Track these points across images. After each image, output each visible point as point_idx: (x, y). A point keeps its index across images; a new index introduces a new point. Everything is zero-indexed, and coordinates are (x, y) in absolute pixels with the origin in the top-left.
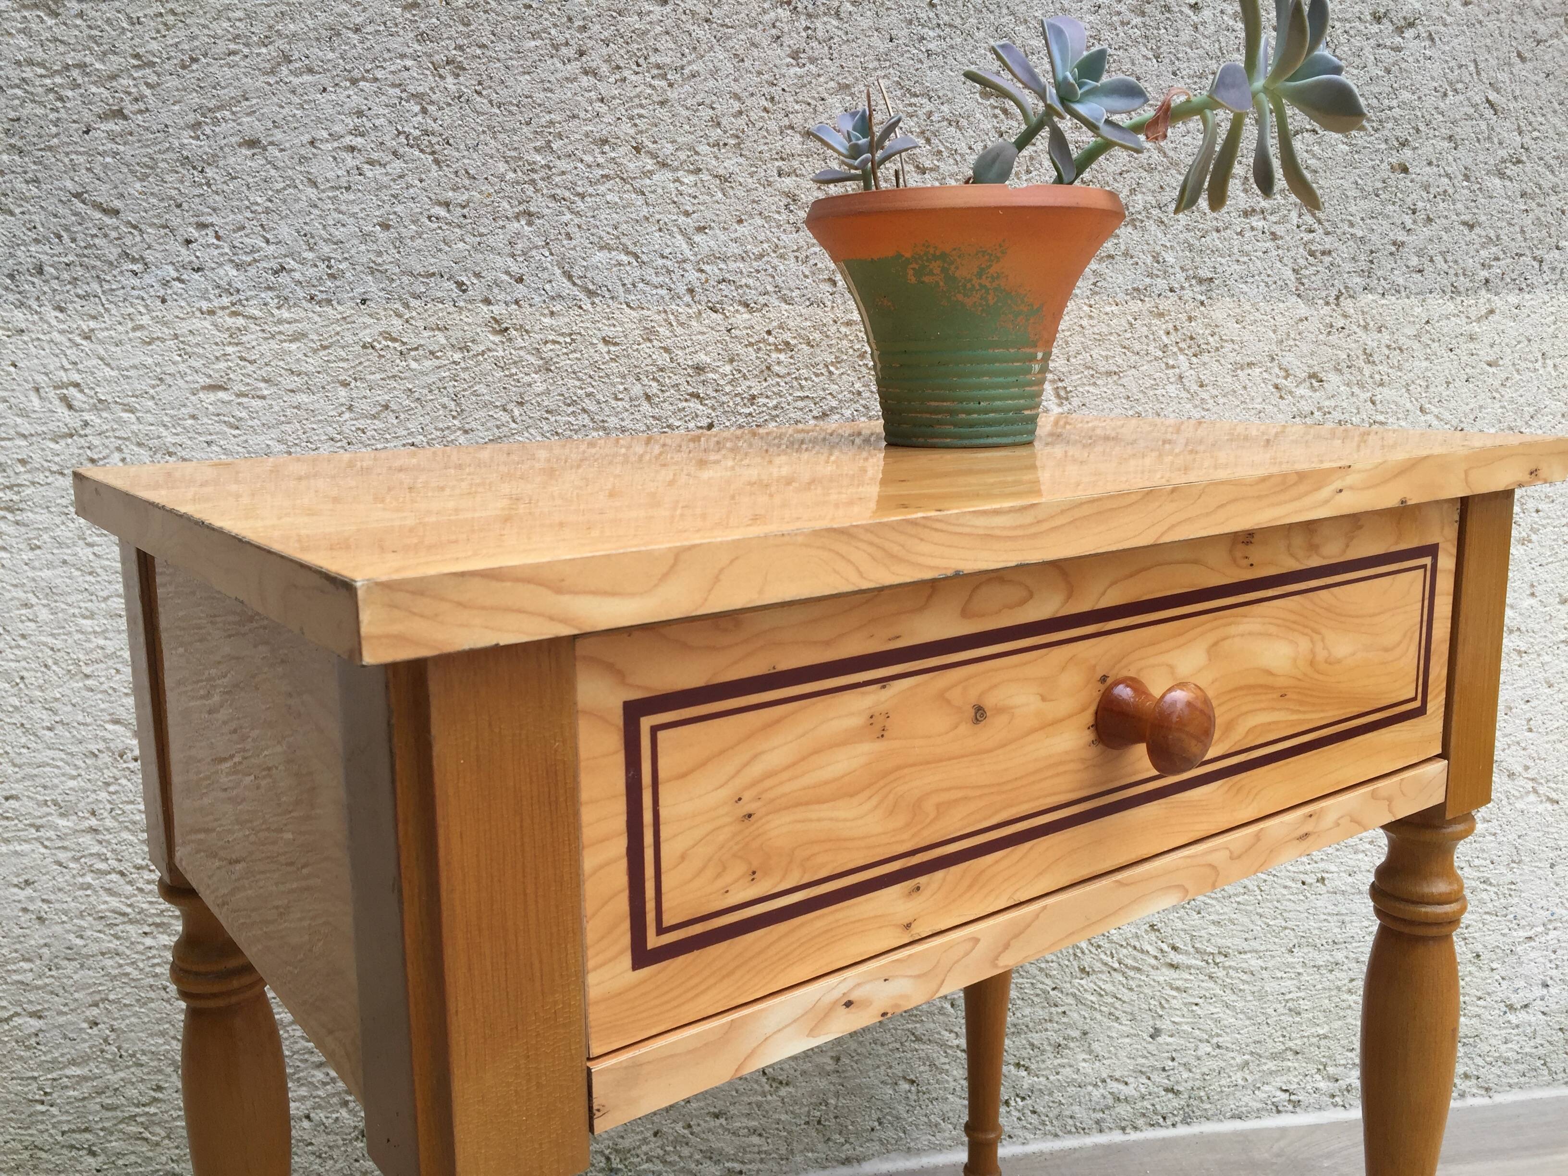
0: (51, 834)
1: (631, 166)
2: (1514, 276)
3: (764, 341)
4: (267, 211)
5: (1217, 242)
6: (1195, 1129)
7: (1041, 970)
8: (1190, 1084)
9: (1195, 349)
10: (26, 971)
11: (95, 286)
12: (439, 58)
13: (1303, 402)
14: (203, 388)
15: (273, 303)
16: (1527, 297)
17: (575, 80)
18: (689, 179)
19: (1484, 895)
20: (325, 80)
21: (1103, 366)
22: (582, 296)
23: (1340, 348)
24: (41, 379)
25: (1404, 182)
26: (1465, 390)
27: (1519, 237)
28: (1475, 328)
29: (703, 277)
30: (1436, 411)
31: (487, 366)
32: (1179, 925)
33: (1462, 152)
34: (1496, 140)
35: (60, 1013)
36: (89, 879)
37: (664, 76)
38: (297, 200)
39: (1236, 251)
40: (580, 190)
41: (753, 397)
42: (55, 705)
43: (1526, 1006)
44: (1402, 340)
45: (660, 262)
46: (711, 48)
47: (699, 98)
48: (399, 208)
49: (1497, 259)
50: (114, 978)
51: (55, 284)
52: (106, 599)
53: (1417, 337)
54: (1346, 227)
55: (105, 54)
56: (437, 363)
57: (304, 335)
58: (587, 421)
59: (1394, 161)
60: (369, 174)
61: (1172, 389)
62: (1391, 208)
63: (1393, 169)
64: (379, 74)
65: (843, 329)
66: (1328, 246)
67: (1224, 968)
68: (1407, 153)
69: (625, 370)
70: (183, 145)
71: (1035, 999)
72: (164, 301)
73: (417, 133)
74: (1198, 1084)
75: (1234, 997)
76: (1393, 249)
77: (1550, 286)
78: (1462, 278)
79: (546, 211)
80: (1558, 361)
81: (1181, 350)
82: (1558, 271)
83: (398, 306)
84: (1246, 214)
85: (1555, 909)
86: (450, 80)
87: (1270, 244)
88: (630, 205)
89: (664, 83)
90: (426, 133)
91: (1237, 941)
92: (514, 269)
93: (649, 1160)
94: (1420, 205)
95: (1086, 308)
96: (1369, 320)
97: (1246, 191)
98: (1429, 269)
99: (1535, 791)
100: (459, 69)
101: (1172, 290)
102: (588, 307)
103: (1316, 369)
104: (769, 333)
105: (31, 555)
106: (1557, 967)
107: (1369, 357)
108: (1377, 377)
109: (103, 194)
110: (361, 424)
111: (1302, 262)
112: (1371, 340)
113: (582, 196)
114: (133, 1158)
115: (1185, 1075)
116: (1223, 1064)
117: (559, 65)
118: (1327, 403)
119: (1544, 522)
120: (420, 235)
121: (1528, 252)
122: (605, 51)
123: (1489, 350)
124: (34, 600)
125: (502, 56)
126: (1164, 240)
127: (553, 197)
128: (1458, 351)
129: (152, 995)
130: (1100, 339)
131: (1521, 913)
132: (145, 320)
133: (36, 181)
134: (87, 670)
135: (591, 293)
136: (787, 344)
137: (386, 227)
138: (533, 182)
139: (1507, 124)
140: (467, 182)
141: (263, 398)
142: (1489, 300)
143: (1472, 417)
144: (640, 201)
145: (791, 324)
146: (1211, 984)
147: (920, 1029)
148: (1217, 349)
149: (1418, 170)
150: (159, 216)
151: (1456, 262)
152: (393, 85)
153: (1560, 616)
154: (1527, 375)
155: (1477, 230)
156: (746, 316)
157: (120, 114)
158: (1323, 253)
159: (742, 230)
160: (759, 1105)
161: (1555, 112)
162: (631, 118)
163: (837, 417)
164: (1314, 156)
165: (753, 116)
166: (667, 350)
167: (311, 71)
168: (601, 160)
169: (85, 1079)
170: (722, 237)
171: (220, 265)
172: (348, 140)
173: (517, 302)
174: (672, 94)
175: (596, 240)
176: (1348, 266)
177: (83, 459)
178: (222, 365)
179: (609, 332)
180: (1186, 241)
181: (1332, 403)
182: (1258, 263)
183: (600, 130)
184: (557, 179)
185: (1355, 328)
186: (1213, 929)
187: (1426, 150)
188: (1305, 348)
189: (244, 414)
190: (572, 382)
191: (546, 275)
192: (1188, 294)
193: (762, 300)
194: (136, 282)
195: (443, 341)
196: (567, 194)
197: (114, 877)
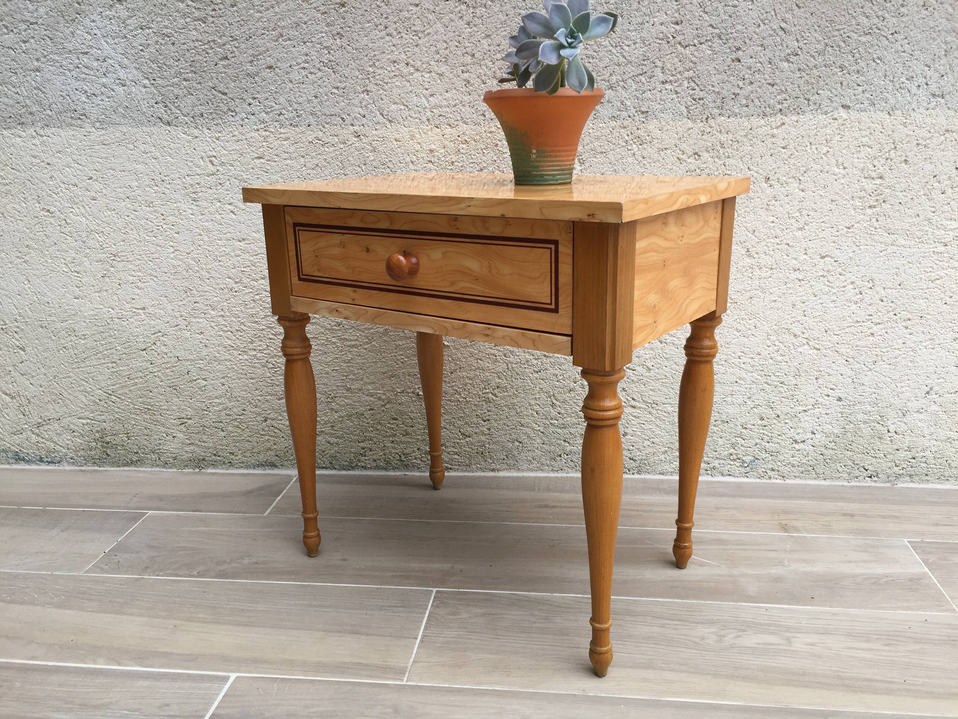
0: (209, 316)
1: (405, 71)
2: (794, 107)
3: (457, 140)
4: (276, 92)
5: (650, 95)
6: (642, 476)
7: (575, 403)
8: (641, 457)
9: (640, 142)
10: (201, 364)
11: (220, 121)
12: (334, 32)
13: (691, 165)
14: (256, 158)
15: (278, 126)
16: (802, 117)
17: (384, 38)
18: (427, 75)
19: (781, 389)
20: (295, 43)
21: (599, 149)
22: (387, 122)
23: (709, 142)
24: (203, 154)
25: (739, 66)
26: (770, 160)
27: (797, 89)
28: (775, 131)
29: (433, 114)
30: (755, 169)
31: (352, 150)
32: (636, 389)
33: (767, 52)
34: (785, 45)
35: (212, 380)
36: (221, 333)
37: (417, 35)
38: (286, 88)
39: (658, 99)
40: (386, 81)
41: (453, 162)
42: (210, 271)
43: (804, 441)
44: (739, 138)
45: (416, 108)
46: (435, 23)
47: (431, 43)
48: (321, 90)
49: (786, 100)
50: (229, 369)
51: (207, 120)
52: (225, 234)
53: (746, 136)
54: (711, 88)
55: (221, 36)
56: (335, 148)
57: (289, 138)
58: (389, 171)
59: (733, 57)
60: (310, 77)
61: (630, 160)
62: (732, 78)
63: (733, 61)
64: (313, 40)
65: (489, 135)
66: (701, 96)
67: (656, 410)
68: (740, 53)
69: (403, 151)
70: (247, 69)
71: (573, 415)
72: (242, 126)
73: (327, 61)
74: (644, 458)
75: (661, 423)
76: (734, 96)
77: (814, 112)
78: (768, 109)
79: (373, 90)
80: (818, 146)
81: (634, 142)
82: (818, 105)
83: (321, 127)
84: (663, 83)
85: (818, 399)
86: (338, 40)
87: (675, 96)
88: (405, 86)
89: (417, 38)
90: (330, 61)
91: (661, 399)
92: (362, 112)
93: (416, 459)
94: (747, 76)
95: (591, 125)
96: (722, 128)
97: (663, 73)
98: (751, 105)
99: (808, 344)
100: (341, 36)
101: (629, 117)
102: (390, 127)
103: (697, 151)
104: (459, 136)
105: (201, 217)
106: (820, 425)
107: (722, 145)
108: (726, 154)
109: (222, 87)
110: (308, 172)
111: (689, 103)
112: (723, 138)
113: (387, 83)
114: (236, 434)
115: (638, 453)
116: (655, 451)
117: (378, 33)
118: (702, 166)
119: (811, 220)
120: (328, 100)
121: (802, 96)
122: (394, 26)
123: (782, 141)
124: (203, 233)
125: (357, 30)
126: (626, 95)
127: (376, 84)
128: (766, 142)
129: (242, 376)
130: (598, 138)
131: (800, 400)
132: (236, 133)
133: (200, 83)
134: (220, 259)
135: (390, 121)
136: (466, 141)
137: (316, 97)
138: (369, 78)
139: (791, 37)
140: (345, 79)
141: (275, 161)
142: (782, 119)
143: (774, 172)
144: (408, 84)
145: (468, 133)
146: (650, 416)
147: (523, 422)
148: (651, 142)
149: (745, 61)
150: (240, 95)
151: (765, 102)
152: (318, 44)
153: (820, 264)
154: (802, 153)
155: (775, 87)
156: (450, 130)
157: (226, 58)
158: (700, 99)
159: (448, 95)
160: (458, 443)
161: (816, 31)
162: (405, 52)
163: (486, 170)
164: (695, 56)
165: (452, 49)
166: (419, 143)
167: (290, 39)
168: (393, 69)
169: (220, 404)
170: (440, 98)
171: (261, 113)
172: (303, 65)
173: (363, 125)
174: (420, 42)
175: (392, 100)
176: (711, 105)
177: (217, 183)
178: (262, 149)
179: (397, 136)
180: (635, 95)
181: (705, 166)
182: (669, 105)
183: (393, 57)
184: (377, 77)
185: (715, 132)
186: (651, 393)
187: (750, 51)
188: (691, 142)
189: (269, 168)
190: (383, 156)
191: (373, 115)
192: (637, 118)
193: (456, 123)
194: (233, 119)
195: (337, 140)
196: (381, 83)
197: (229, 333)
